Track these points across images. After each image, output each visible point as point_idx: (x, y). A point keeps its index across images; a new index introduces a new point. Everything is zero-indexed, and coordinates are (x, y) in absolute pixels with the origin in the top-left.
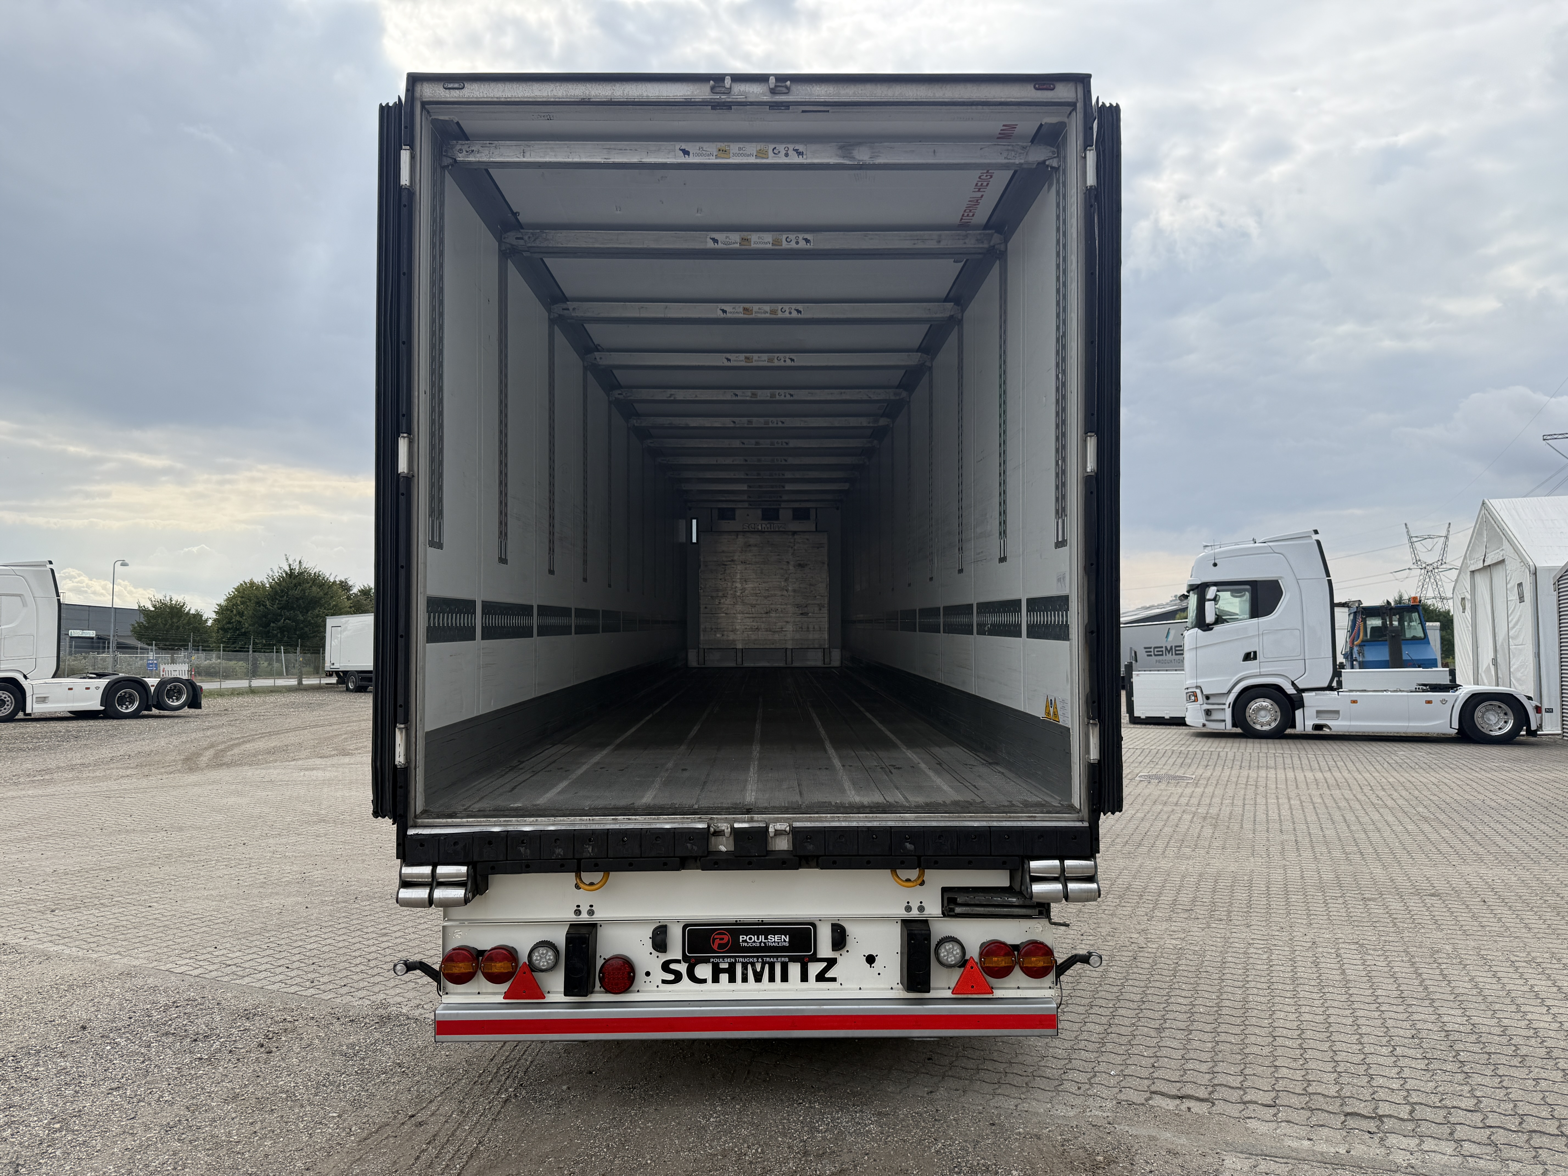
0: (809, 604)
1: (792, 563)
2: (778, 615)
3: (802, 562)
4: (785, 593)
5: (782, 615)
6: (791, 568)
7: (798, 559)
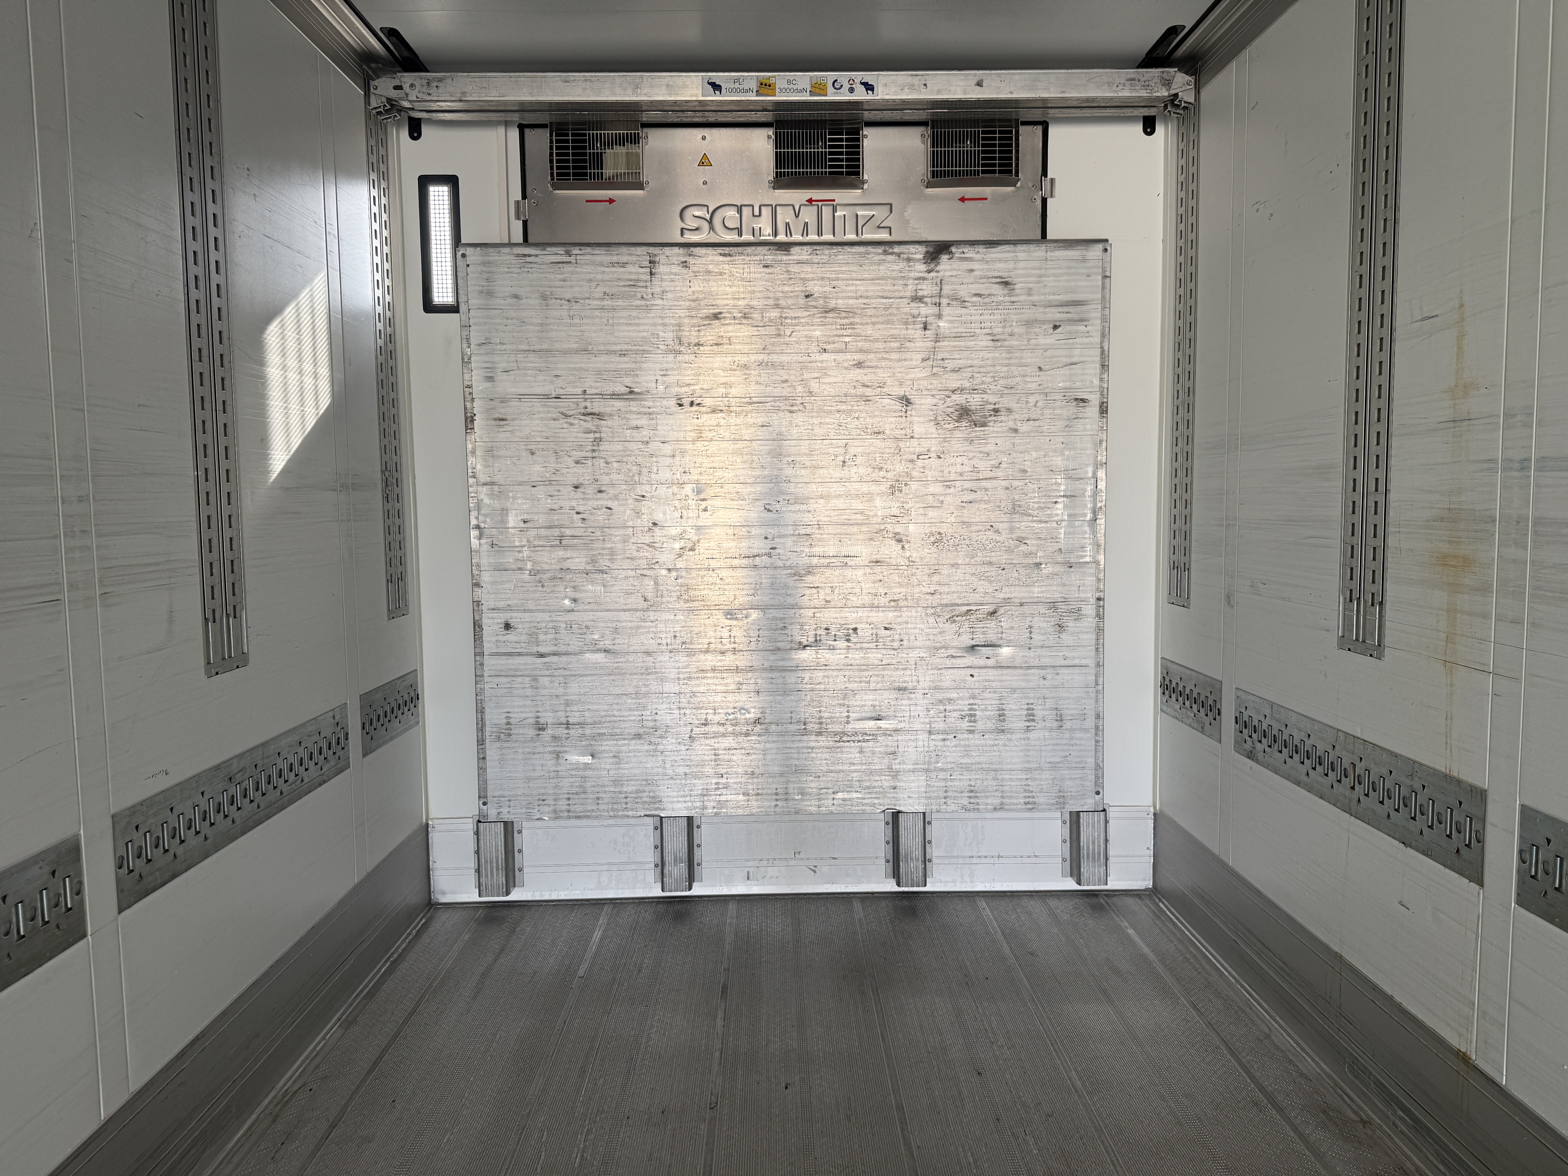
0: (1007, 601)
1: (924, 403)
2: (856, 656)
3: (975, 401)
4: (890, 550)
5: (874, 657)
6: (921, 426)
7: (954, 382)
